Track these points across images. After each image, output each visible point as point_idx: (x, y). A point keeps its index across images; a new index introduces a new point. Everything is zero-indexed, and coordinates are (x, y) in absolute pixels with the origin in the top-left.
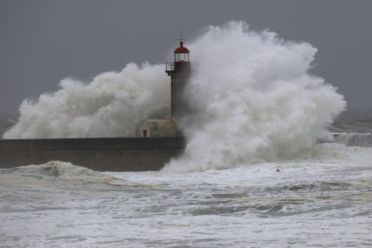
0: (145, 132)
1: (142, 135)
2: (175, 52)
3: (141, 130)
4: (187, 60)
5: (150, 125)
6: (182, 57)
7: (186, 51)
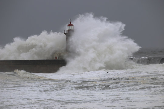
0: (56, 57)
1: (55, 59)
2: (68, 26)
3: (54, 57)
4: (73, 29)
5: (58, 54)
6: (71, 28)
7: (72, 25)
